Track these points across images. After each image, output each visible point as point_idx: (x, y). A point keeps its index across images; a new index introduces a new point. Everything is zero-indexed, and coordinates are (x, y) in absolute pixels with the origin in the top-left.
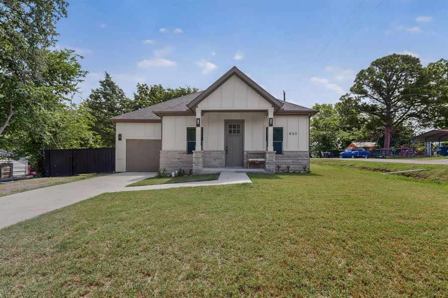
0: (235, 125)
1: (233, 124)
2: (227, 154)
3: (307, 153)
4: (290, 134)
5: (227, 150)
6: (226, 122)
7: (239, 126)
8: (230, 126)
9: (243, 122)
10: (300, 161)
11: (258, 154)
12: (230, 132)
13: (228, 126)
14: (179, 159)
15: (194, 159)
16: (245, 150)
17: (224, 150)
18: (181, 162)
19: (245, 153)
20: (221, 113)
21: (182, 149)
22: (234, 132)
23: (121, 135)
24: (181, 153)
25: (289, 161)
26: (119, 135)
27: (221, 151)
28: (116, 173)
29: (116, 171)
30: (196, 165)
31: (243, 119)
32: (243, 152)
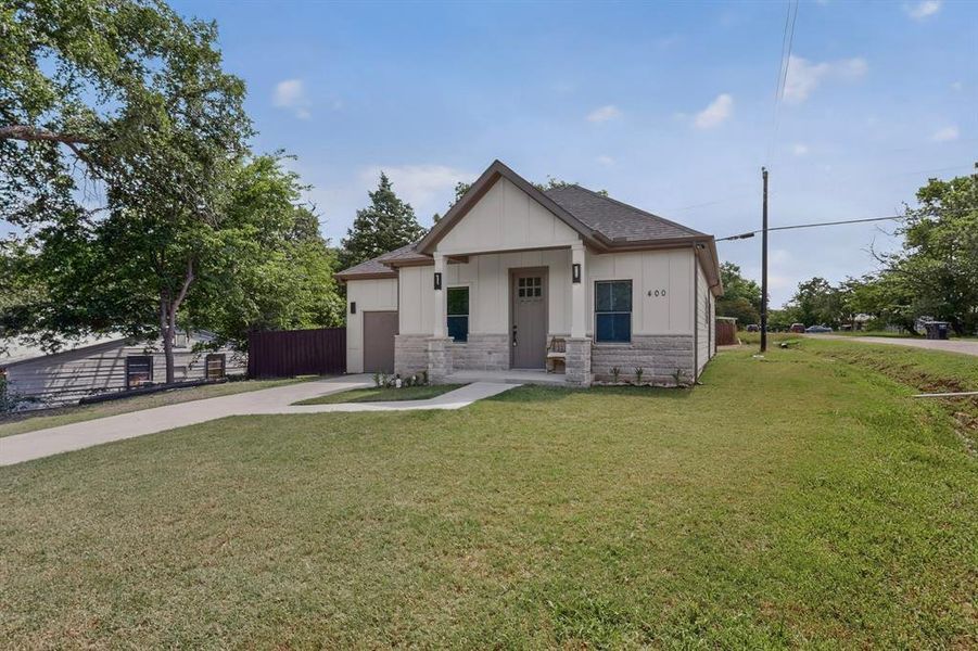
0: (531, 279)
1: (526, 276)
2: (515, 340)
3: (689, 339)
4: (650, 294)
5: (515, 333)
6: (513, 273)
7: (538, 281)
8: (522, 282)
9: (545, 270)
10: (671, 359)
12: (522, 293)
13: (517, 282)
16: (550, 332)
17: (507, 332)
19: (549, 339)
20: (501, 255)
22: (530, 294)
25: (644, 358)
26: (351, 304)
27: (502, 336)
28: (347, 374)
29: (348, 371)
30: (434, 367)
31: (545, 264)
32: (546, 336)
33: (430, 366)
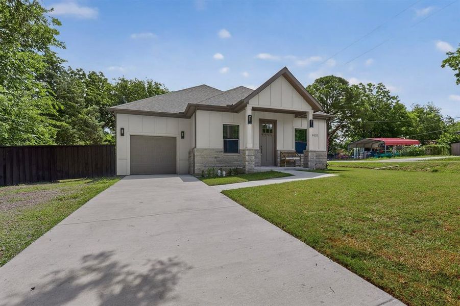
1: (265, 123)
2: (262, 153)
3: (325, 153)
4: (313, 135)
5: (262, 149)
6: (260, 121)
9: (275, 122)
11: (289, 153)
12: (264, 131)
14: (216, 158)
15: (247, 157)
16: (278, 149)
17: (259, 149)
18: (217, 161)
19: (279, 152)
20: (256, 112)
21: (219, 148)
22: (267, 132)
23: (123, 129)
24: (218, 151)
26: (122, 129)
27: (257, 150)
29: (118, 175)
30: (249, 164)
31: (275, 119)
32: (276, 151)
33: (247, 163)
